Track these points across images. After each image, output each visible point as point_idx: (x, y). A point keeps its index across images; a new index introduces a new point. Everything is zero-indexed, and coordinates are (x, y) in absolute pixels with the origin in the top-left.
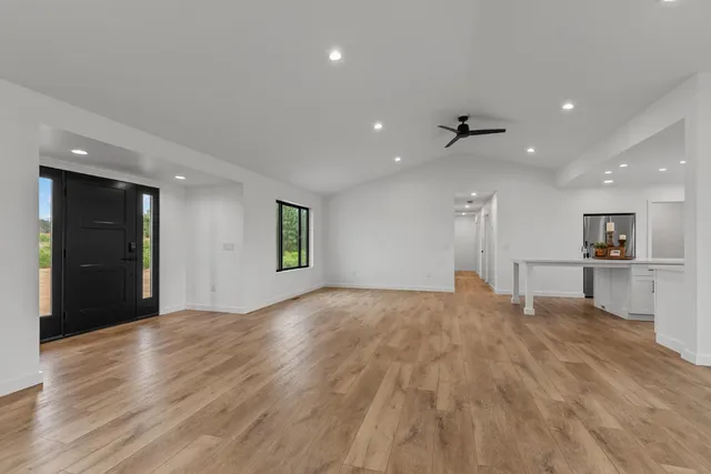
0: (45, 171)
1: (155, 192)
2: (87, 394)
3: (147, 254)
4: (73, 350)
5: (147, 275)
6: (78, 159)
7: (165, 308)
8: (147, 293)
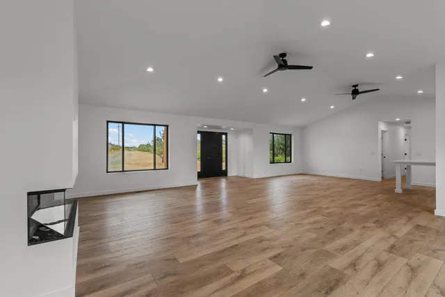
0: (199, 132)
1: (226, 134)
2: (206, 187)
3: (224, 156)
4: (204, 181)
5: (224, 164)
6: (205, 129)
7: (229, 174)
8: (224, 168)
